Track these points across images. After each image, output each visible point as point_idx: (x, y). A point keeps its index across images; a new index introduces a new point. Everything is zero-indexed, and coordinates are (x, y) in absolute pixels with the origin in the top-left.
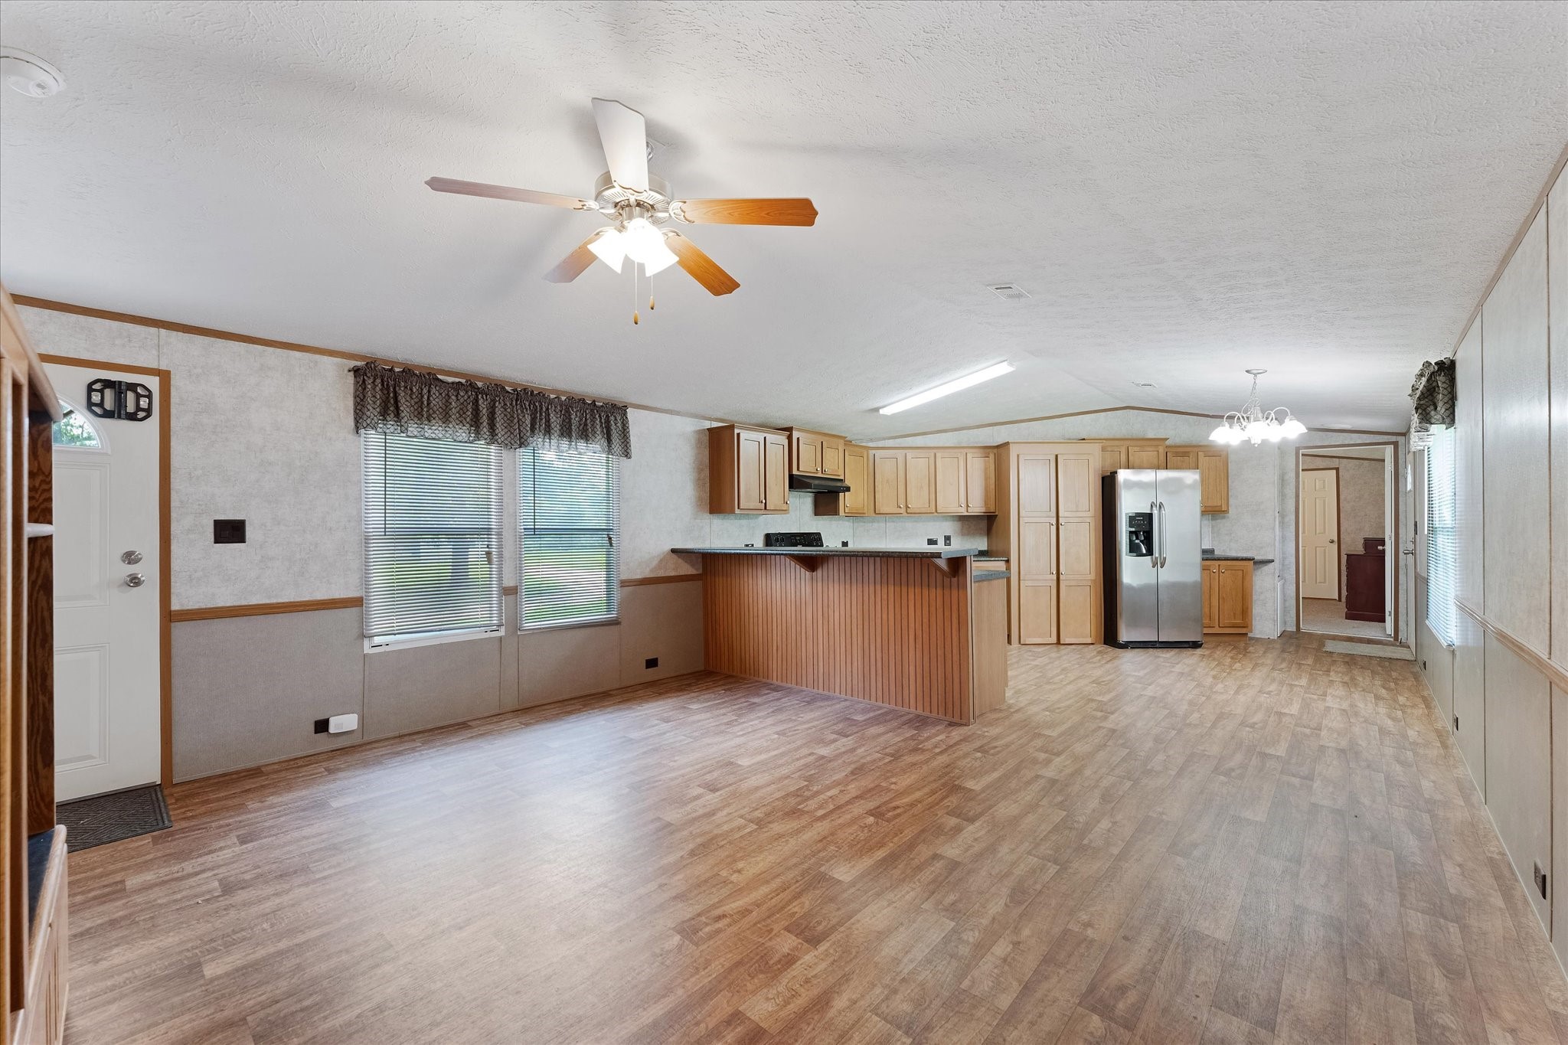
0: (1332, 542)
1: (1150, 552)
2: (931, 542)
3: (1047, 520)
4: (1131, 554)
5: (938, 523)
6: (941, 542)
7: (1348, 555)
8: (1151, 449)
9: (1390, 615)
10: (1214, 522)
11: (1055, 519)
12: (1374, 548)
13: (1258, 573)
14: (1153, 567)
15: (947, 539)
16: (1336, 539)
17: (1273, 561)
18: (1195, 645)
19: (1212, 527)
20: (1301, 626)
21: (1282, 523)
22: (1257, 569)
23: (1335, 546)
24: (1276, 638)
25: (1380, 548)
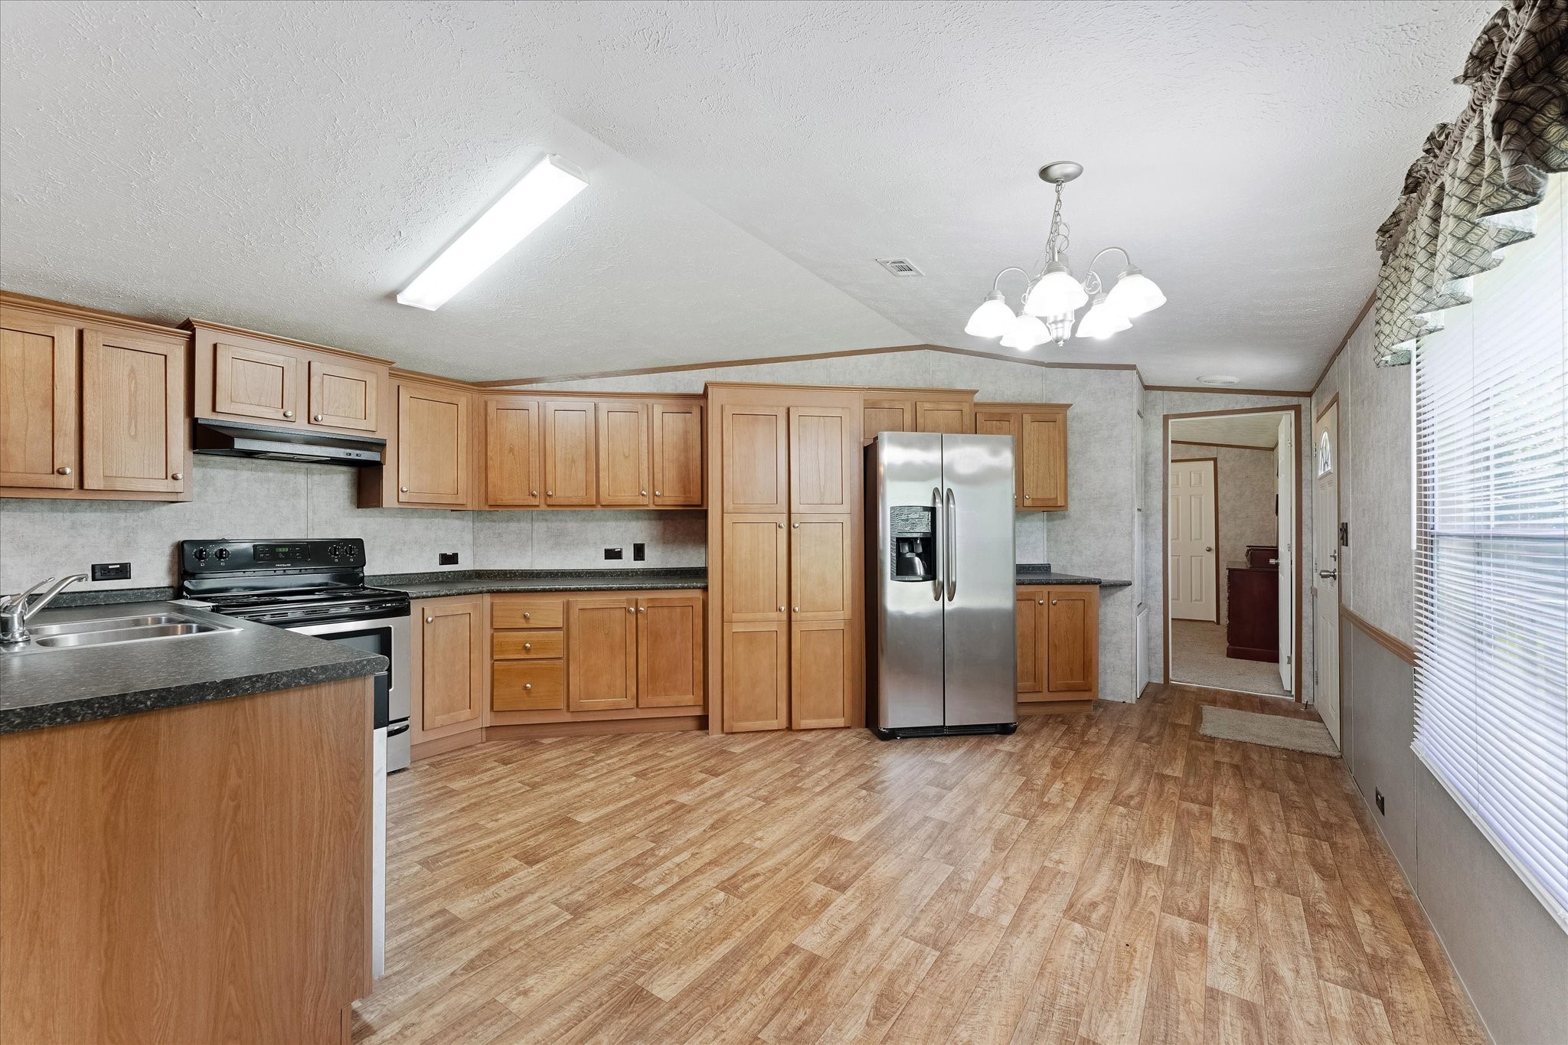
0: (1209, 550)
1: (931, 574)
2: (612, 554)
3: (772, 518)
4: (900, 578)
5: (623, 524)
6: (628, 553)
7: (1230, 570)
8: (951, 408)
9: (1290, 662)
10: (1050, 524)
11: (785, 516)
12: (1263, 559)
13: (1110, 601)
14: (937, 599)
15: (639, 552)
16: (1213, 547)
17: (1129, 584)
18: (1005, 730)
19: (1049, 531)
20: (1171, 677)
21: (1145, 526)
22: (1105, 597)
23: (1213, 555)
24: (1134, 702)
25: (1272, 561)
